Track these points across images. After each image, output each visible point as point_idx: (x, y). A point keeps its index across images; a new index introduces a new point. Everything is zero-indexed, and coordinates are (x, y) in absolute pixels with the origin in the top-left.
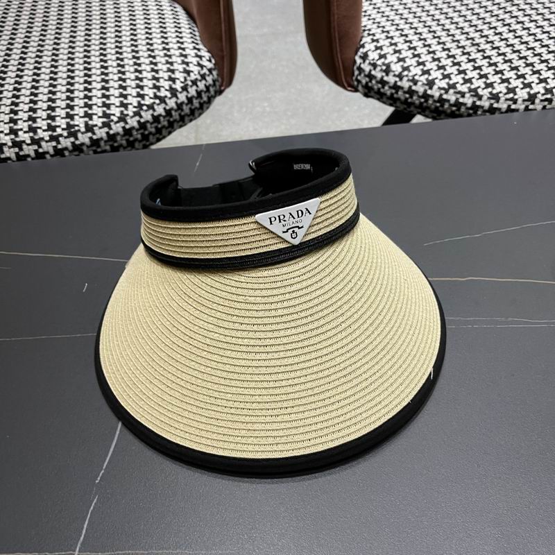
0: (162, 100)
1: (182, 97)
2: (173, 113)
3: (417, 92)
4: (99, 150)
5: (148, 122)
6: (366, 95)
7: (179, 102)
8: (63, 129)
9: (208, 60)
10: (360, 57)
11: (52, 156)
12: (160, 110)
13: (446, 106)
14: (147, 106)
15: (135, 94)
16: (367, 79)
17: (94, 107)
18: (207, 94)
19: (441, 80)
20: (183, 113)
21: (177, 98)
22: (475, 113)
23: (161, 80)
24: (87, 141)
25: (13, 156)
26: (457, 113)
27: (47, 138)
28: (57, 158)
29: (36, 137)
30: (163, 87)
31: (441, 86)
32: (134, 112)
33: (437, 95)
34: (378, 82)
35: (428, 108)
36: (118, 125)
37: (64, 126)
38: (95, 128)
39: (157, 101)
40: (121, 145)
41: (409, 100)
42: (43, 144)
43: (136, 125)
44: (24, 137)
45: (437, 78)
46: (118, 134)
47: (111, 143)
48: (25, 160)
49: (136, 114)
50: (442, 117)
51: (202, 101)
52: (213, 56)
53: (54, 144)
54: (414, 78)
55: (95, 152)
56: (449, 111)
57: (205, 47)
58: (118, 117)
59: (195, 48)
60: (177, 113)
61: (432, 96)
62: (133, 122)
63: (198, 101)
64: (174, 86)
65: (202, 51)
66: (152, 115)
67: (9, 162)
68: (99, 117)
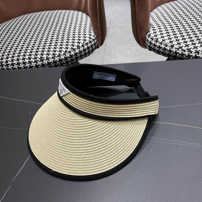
0: (74, 50)
1: (82, 49)
2: (78, 54)
3: (167, 49)
4: (51, 66)
5: (68, 57)
6: (150, 50)
7: (80, 50)
8: (39, 59)
9: (93, 36)
10: (148, 36)
11: (35, 67)
12: (73, 53)
13: (178, 55)
14: (68, 51)
15: (65, 47)
16: (150, 44)
17: (51, 52)
18: (91, 48)
19: (176, 45)
20: (81, 55)
21: (80, 49)
22: (189, 58)
23: (75, 43)
24: (46, 63)
25: (23, 67)
26: (182, 58)
27: (34, 61)
28: (36, 68)
29: (30, 61)
30: (75, 45)
31: (176, 47)
32: (63, 54)
33: (174, 51)
34: (153, 45)
35: (171, 55)
36: (57, 58)
37: (40, 58)
38: (49, 59)
39: (72, 50)
40: (58, 65)
41: (164, 52)
42: (32, 63)
43: (63, 58)
44: (27, 61)
45: (175, 44)
46: (57, 61)
47: (55, 64)
48: (26, 68)
49: (64, 54)
50: (177, 59)
51: (89, 50)
52: (95, 35)
53: (36, 63)
54: (166, 44)
55: (49, 67)
56: (179, 57)
57: (93, 31)
58: (58, 55)
59: (89, 32)
60: (79, 54)
61: (173, 51)
62: (63, 57)
63: (88, 50)
64: (79, 45)
65: (92, 33)
66: (70, 55)
67: (21, 69)
68: (51, 55)
